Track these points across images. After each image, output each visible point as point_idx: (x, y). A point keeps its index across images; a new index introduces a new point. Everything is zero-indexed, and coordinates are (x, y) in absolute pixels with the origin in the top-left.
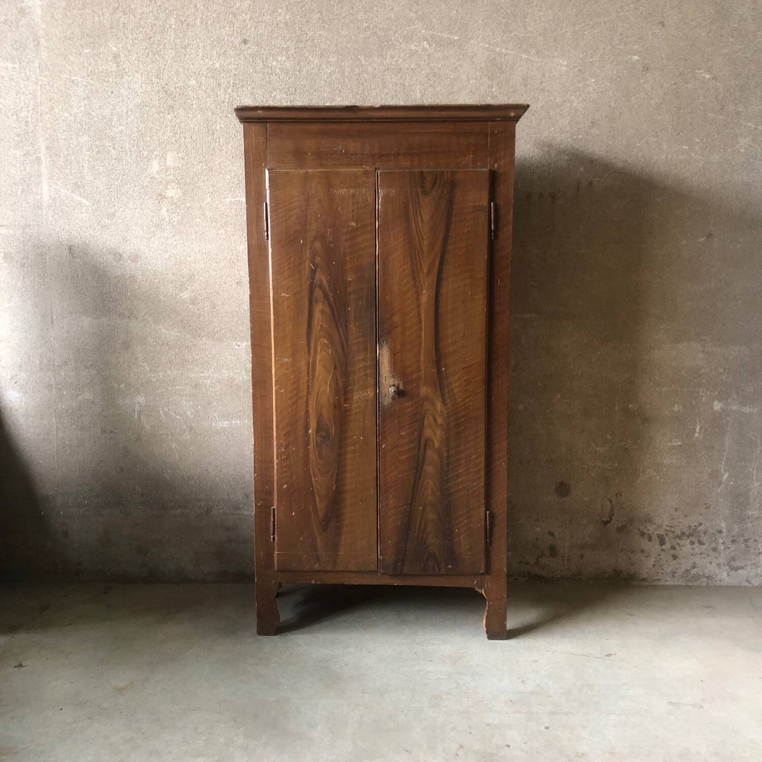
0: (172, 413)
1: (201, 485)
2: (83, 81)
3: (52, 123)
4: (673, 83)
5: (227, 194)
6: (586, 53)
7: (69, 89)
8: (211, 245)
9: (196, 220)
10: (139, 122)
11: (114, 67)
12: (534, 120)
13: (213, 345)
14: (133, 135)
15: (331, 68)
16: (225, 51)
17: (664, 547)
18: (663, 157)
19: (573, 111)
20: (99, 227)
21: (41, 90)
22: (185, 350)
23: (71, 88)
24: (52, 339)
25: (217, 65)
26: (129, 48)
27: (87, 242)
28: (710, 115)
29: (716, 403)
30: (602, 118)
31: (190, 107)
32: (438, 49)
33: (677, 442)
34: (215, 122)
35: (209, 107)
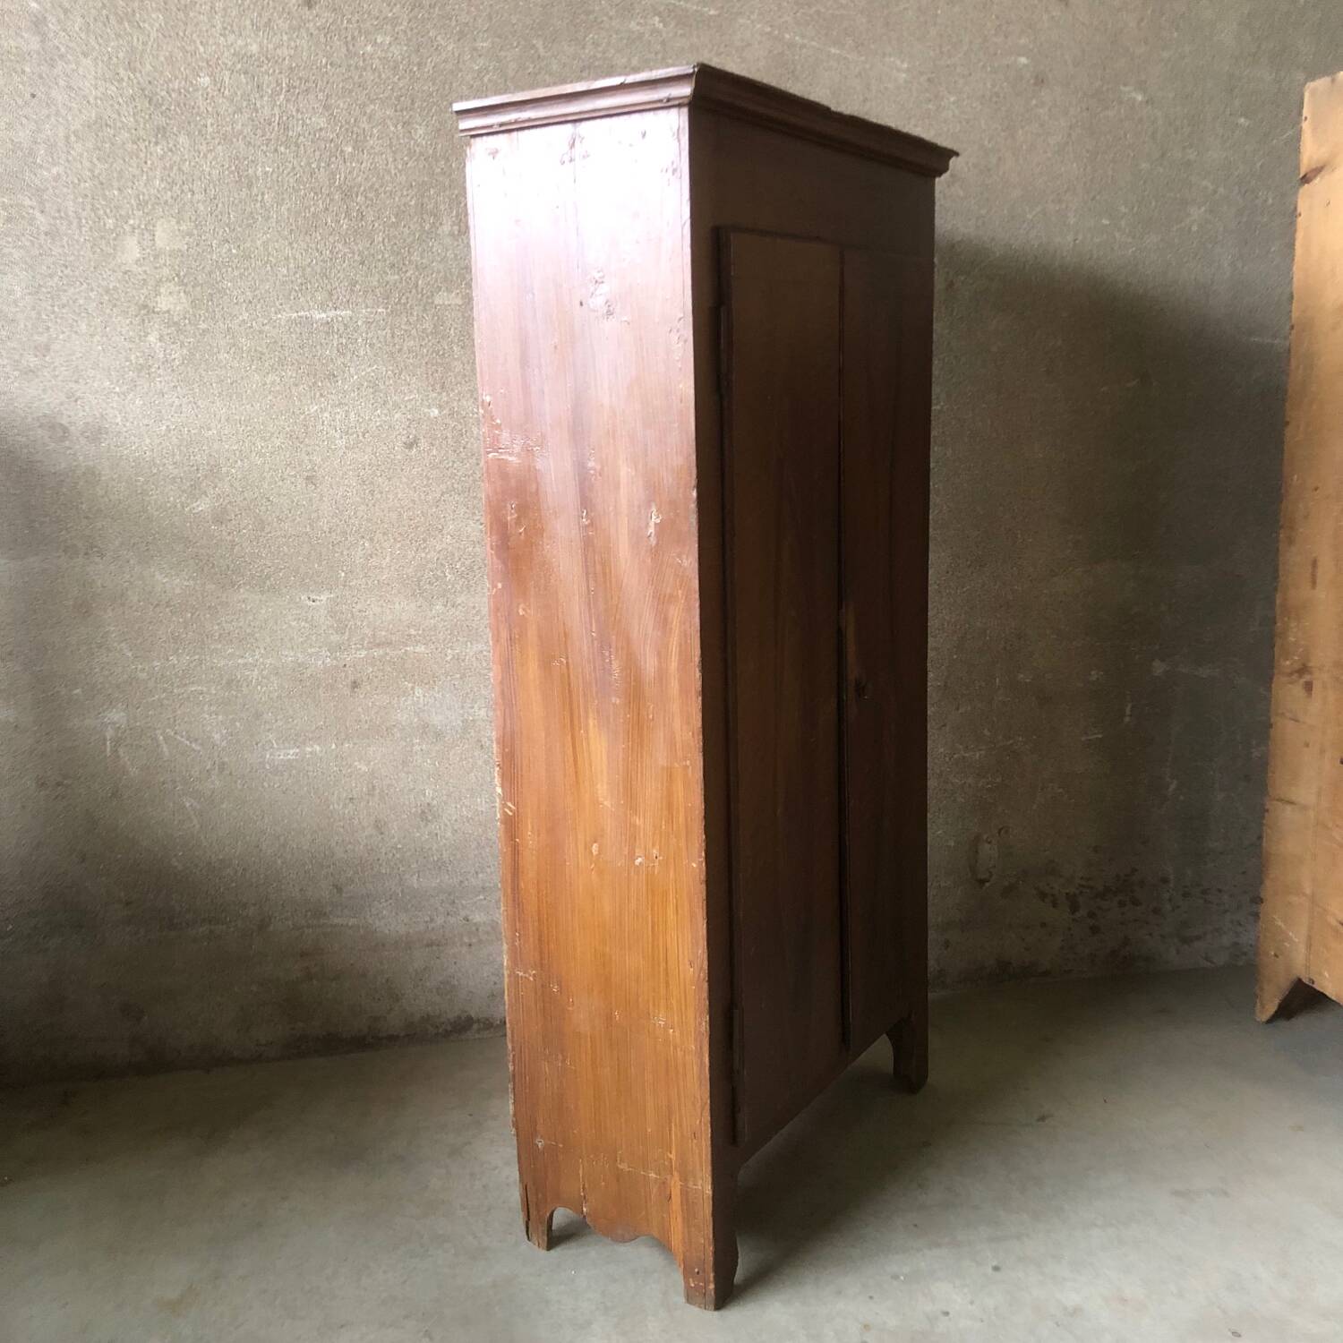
0: (183, 740)
1: (248, 875)
4: (1084, 106)
5: (281, 305)
6: (941, 46)
8: (252, 406)
9: (221, 357)
10: (95, 159)
11: (34, 43)
13: (261, 601)
14: (82, 185)
15: (481, 61)
16: (270, 20)
17: (1078, 915)
18: (1070, 238)
20: (16, 373)
22: (204, 615)
25: (254, 48)
28: (1144, 165)
29: (1157, 663)
30: (969, 169)
31: (200, 131)
32: (680, 32)
33: (1095, 734)
34: (253, 161)
35: (241, 132)
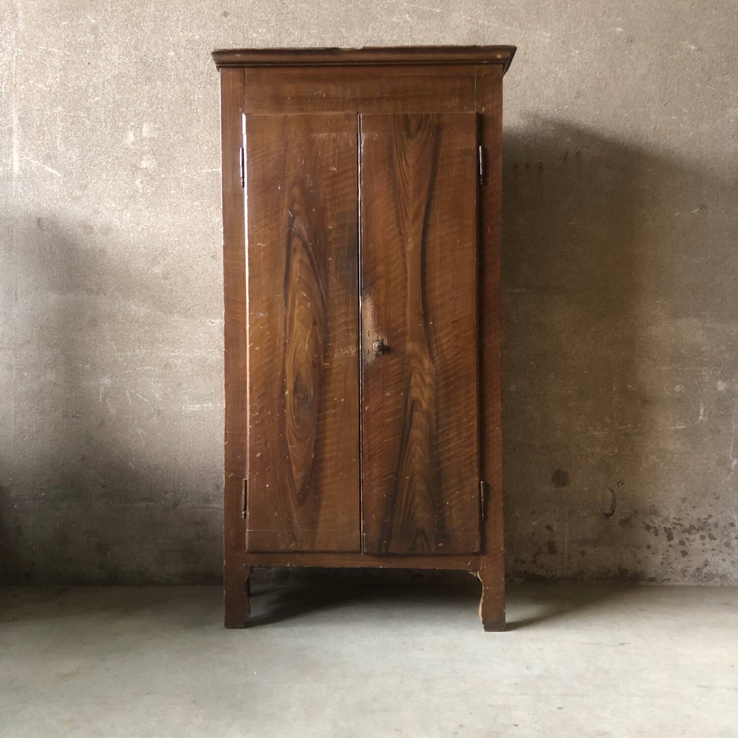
0: (139, 396)
1: (168, 476)
2: (59, 52)
3: (26, 94)
4: (658, 53)
5: (204, 165)
6: (569, 24)
7: (45, 60)
8: (186, 218)
9: (172, 192)
10: (116, 93)
11: (92, 38)
12: (519, 91)
13: (185, 321)
14: (109, 106)
16: (205, 23)
17: (672, 542)
18: (652, 127)
19: (558, 83)
20: (70, 199)
21: (16, 61)
22: (155, 328)
23: (47, 60)
24: (14, 316)
25: (197, 37)
26: (108, 20)
27: (57, 215)
28: (697, 85)
29: (719, 383)
30: (588, 89)
31: (168, 78)
32: (420, 21)
33: (680, 425)
34: (193, 93)
35: (188, 78)
